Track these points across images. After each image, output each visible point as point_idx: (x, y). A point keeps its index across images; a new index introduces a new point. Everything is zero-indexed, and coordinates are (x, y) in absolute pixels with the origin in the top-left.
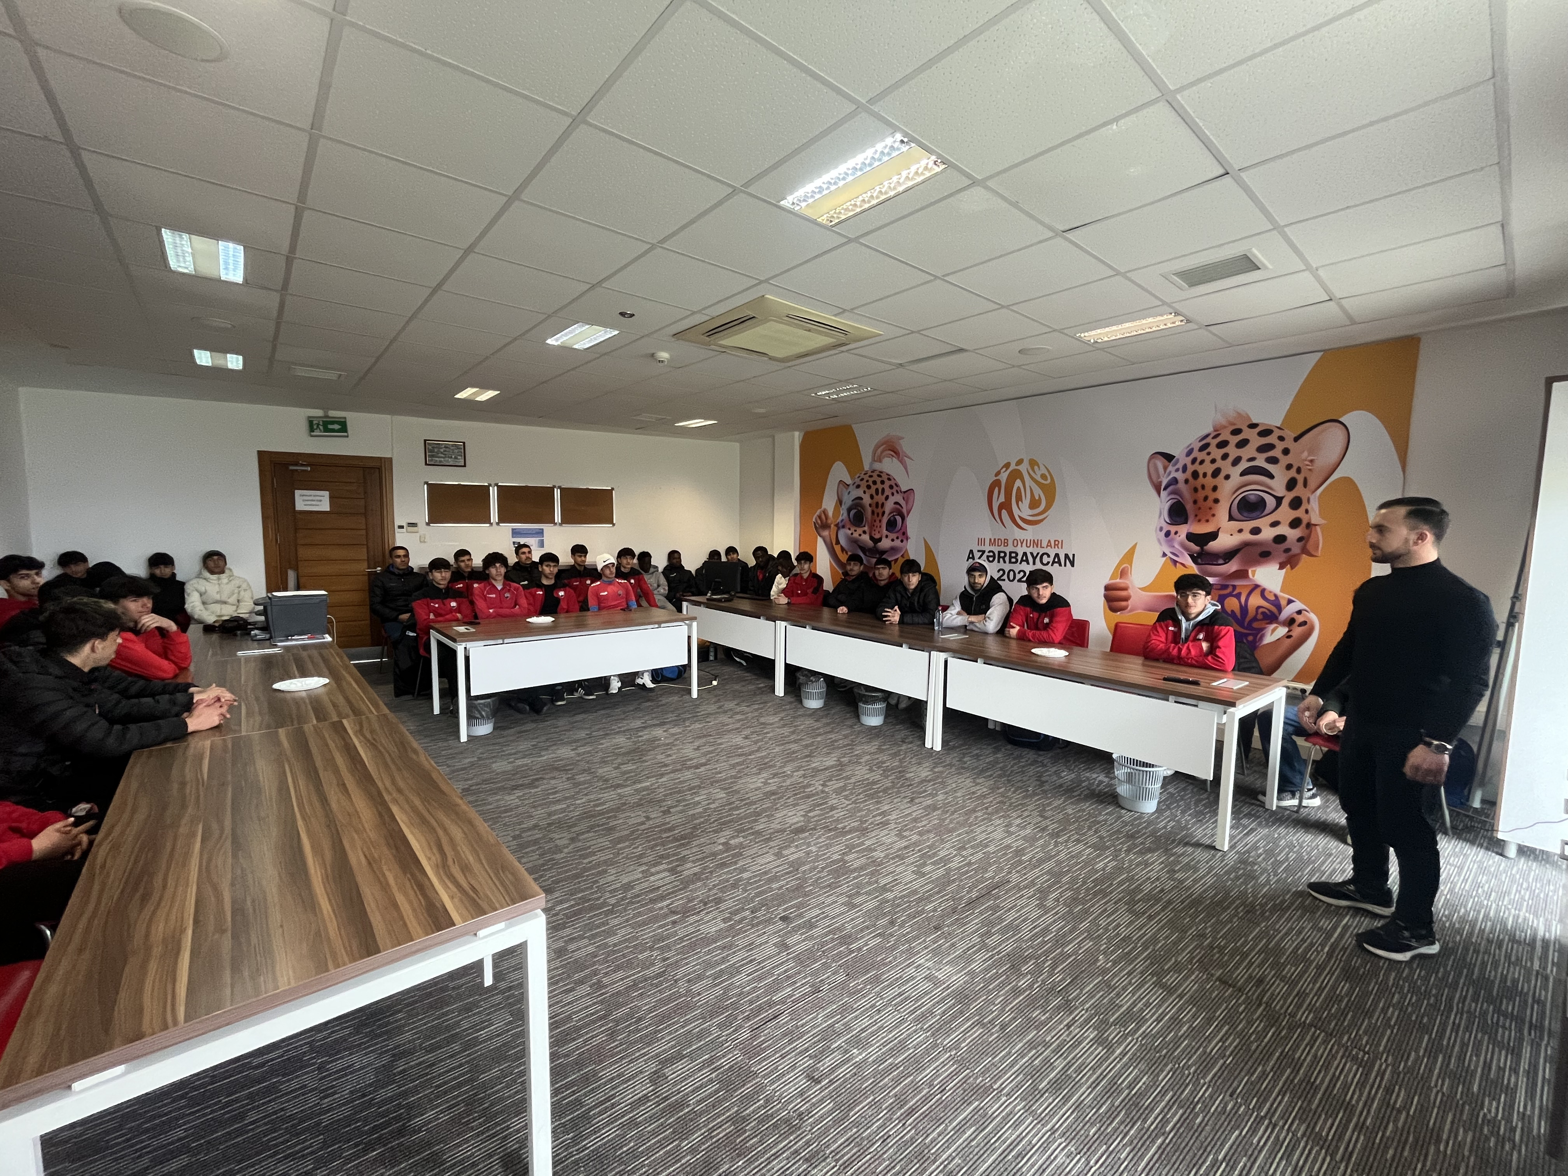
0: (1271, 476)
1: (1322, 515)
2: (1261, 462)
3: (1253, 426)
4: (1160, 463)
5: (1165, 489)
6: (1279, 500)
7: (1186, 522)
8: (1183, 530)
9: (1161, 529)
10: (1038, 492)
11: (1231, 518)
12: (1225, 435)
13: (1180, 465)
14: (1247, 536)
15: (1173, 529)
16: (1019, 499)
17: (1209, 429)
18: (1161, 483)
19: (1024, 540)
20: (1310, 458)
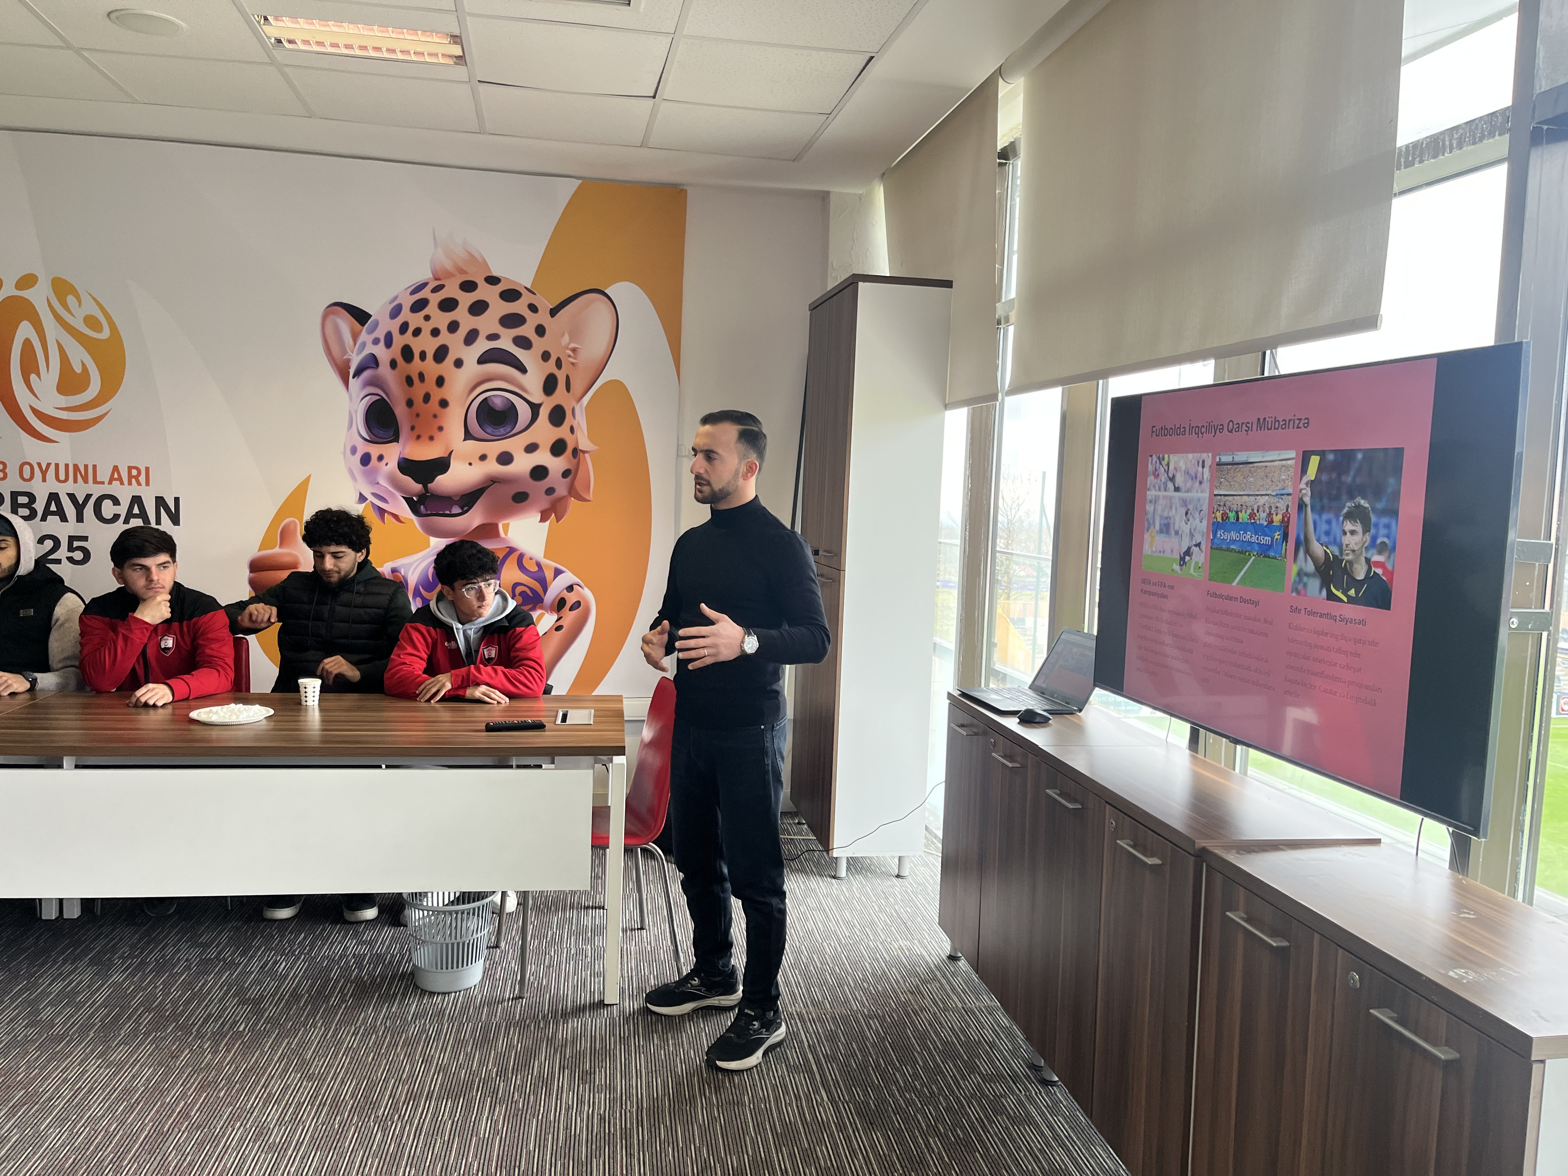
0: (523, 370)
1: (591, 437)
2: (506, 343)
4: (345, 324)
5: (357, 373)
6: (535, 408)
7: (396, 439)
8: (393, 453)
9: (354, 450)
10: (79, 356)
11: (468, 436)
12: (452, 290)
13: (380, 333)
14: (492, 467)
15: (375, 450)
16: (29, 367)
17: (425, 274)
18: (348, 361)
19: (49, 465)
20: (572, 345)
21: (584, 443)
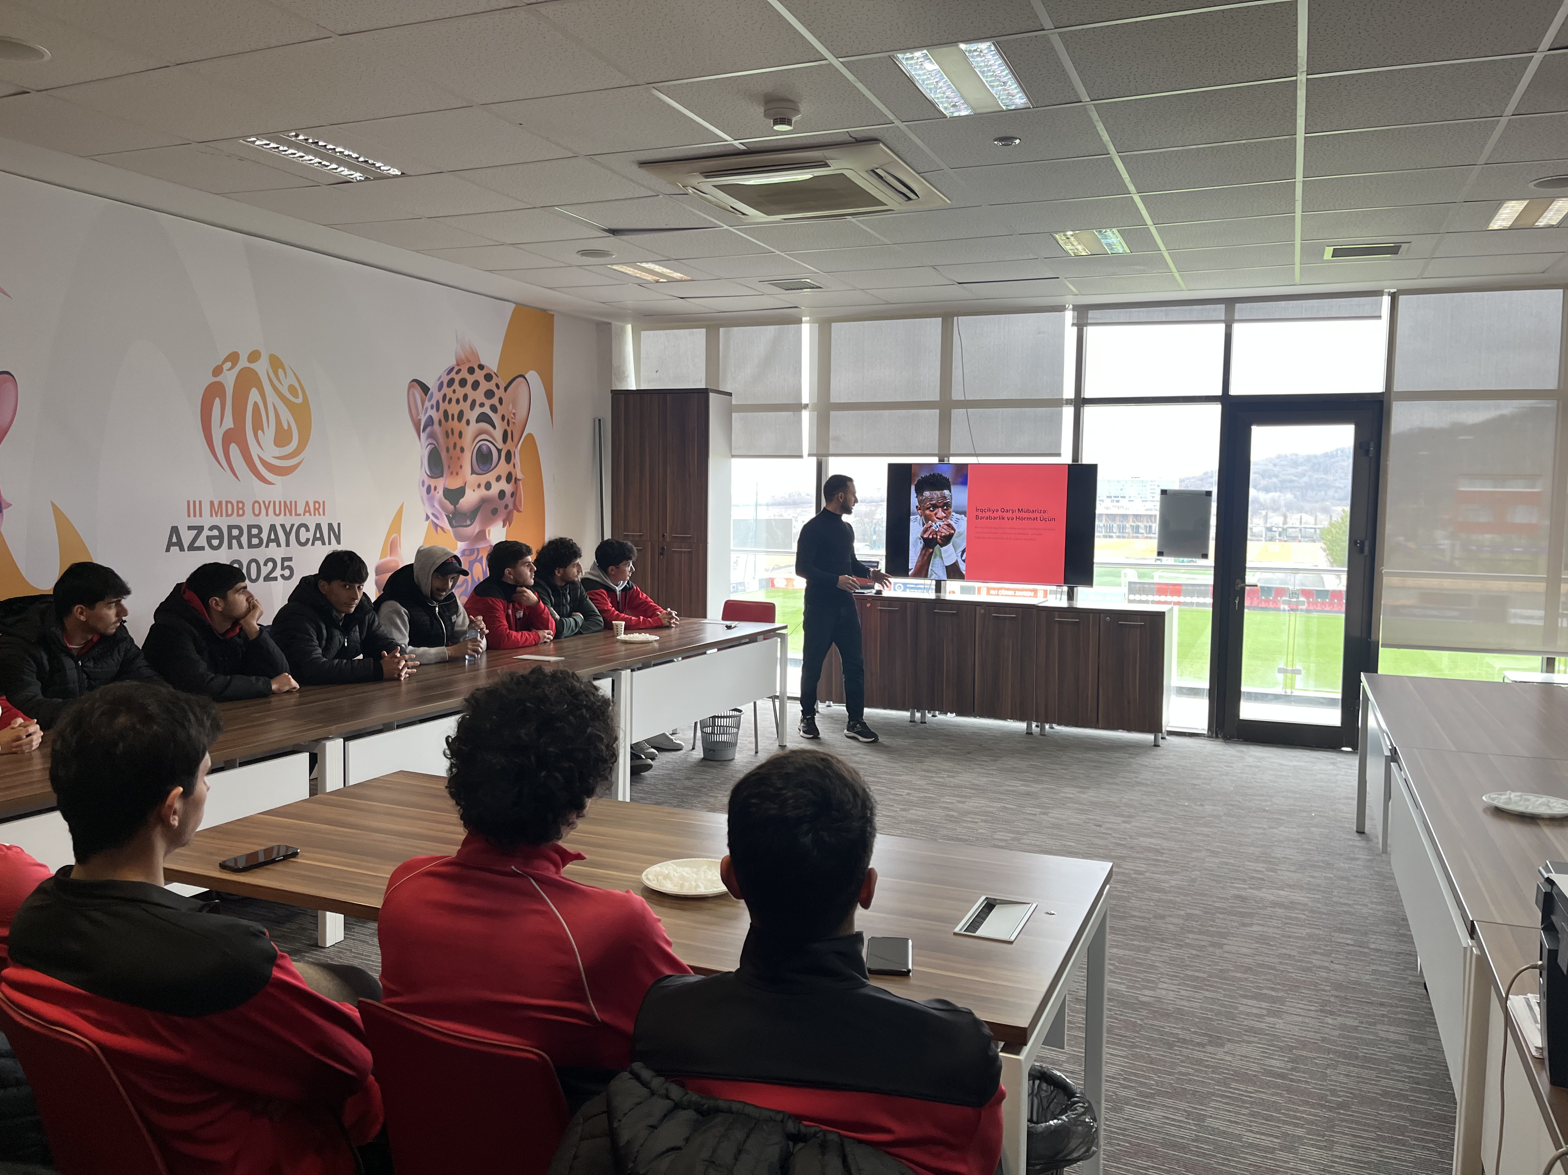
0: (494, 427)
1: (522, 470)
2: (487, 410)
3: (481, 367)
4: (418, 393)
5: (424, 429)
6: (499, 451)
7: (442, 476)
8: (441, 484)
9: (423, 483)
10: (286, 416)
11: (473, 472)
12: (464, 374)
13: (434, 402)
14: (483, 492)
15: (433, 482)
16: (258, 426)
17: (453, 363)
18: (420, 420)
19: (270, 502)
20: (514, 411)
21: (520, 476)
